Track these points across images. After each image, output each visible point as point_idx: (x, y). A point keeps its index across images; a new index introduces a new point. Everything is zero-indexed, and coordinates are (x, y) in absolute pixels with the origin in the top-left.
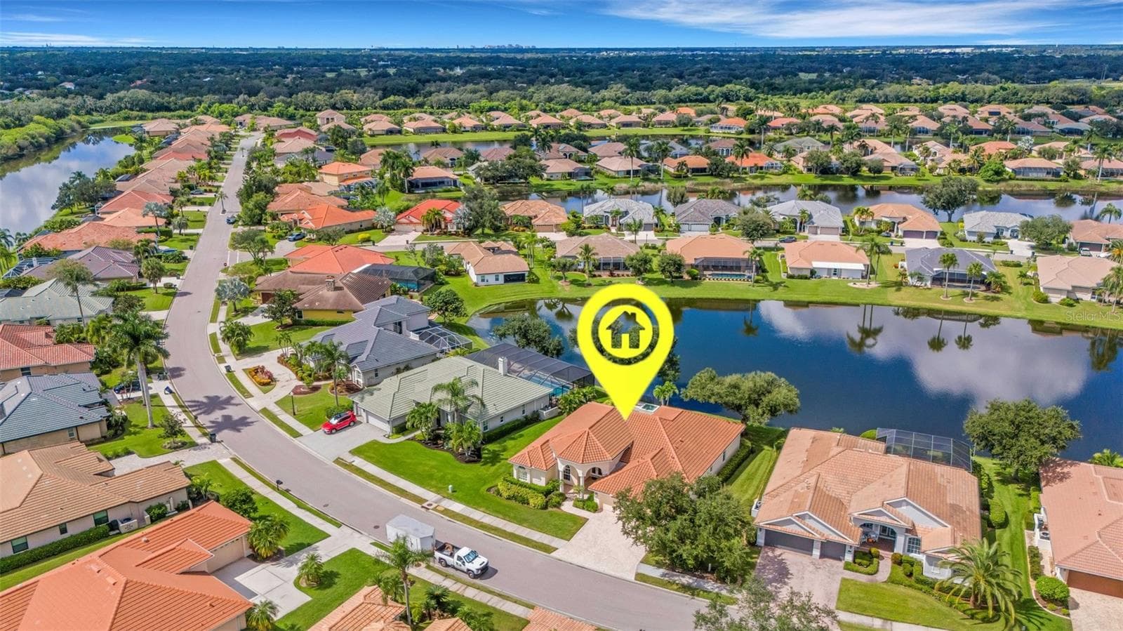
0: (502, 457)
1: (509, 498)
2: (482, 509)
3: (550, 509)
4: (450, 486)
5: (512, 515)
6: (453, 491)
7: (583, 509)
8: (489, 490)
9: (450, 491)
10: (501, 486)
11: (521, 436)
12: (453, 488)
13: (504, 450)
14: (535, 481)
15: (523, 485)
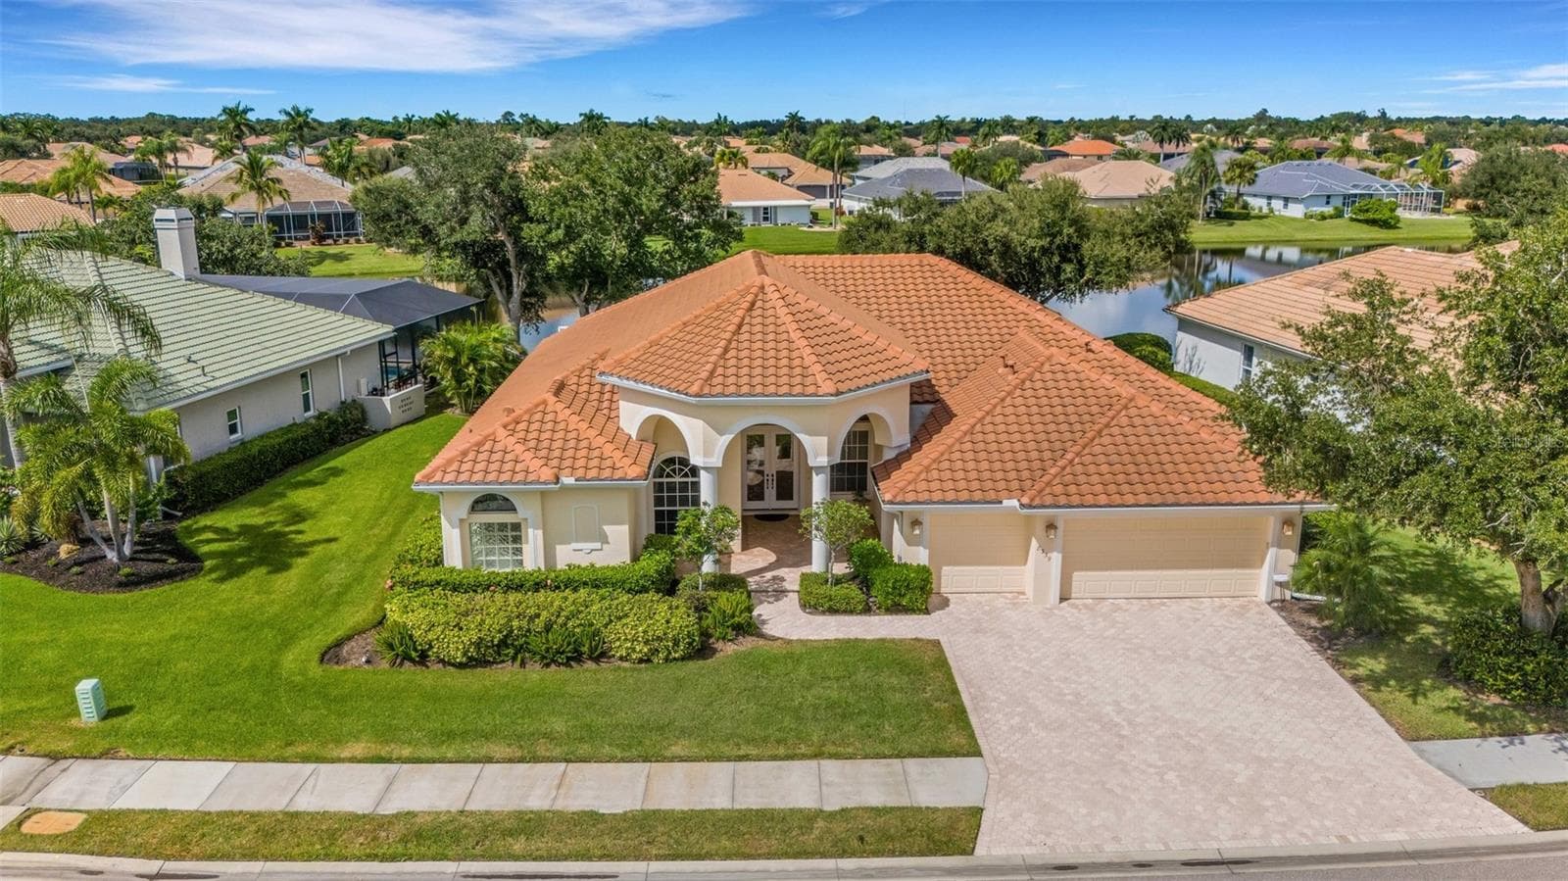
0: (301, 539)
1: (478, 660)
2: (358, 749)
3: (728, 649)
4: (85, 687)
5: (559, 725)
6: (109, 714)
7: (867, 610)
8: (331, 654)
9: (88, 712)
10: (409, 614)
11: (336, 472)
12: (102, 694)
13: (298, 516)
14: (570, 555)
15: (514, 585)
